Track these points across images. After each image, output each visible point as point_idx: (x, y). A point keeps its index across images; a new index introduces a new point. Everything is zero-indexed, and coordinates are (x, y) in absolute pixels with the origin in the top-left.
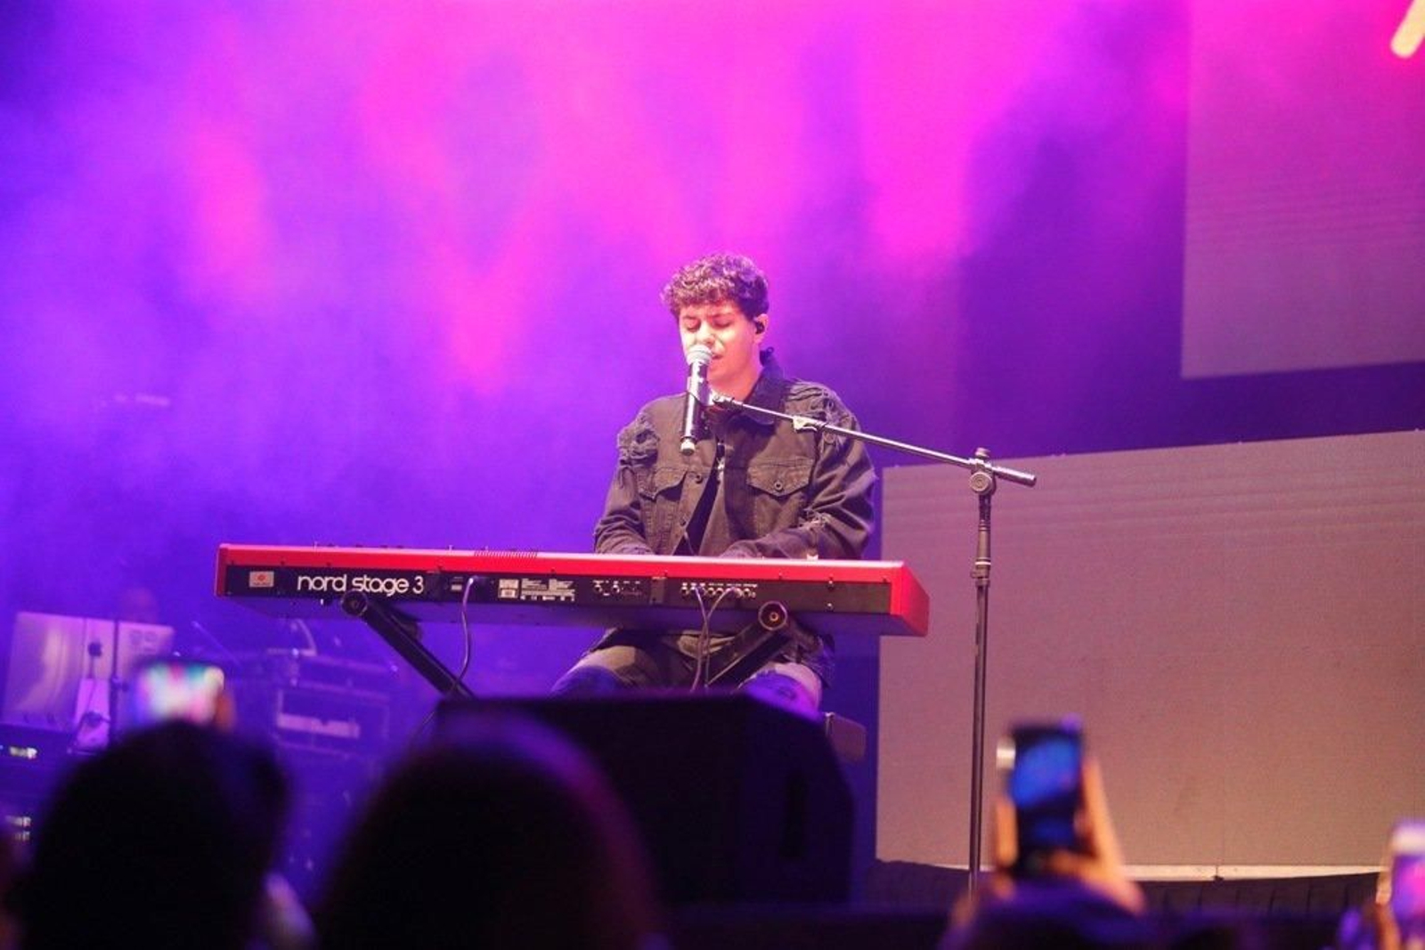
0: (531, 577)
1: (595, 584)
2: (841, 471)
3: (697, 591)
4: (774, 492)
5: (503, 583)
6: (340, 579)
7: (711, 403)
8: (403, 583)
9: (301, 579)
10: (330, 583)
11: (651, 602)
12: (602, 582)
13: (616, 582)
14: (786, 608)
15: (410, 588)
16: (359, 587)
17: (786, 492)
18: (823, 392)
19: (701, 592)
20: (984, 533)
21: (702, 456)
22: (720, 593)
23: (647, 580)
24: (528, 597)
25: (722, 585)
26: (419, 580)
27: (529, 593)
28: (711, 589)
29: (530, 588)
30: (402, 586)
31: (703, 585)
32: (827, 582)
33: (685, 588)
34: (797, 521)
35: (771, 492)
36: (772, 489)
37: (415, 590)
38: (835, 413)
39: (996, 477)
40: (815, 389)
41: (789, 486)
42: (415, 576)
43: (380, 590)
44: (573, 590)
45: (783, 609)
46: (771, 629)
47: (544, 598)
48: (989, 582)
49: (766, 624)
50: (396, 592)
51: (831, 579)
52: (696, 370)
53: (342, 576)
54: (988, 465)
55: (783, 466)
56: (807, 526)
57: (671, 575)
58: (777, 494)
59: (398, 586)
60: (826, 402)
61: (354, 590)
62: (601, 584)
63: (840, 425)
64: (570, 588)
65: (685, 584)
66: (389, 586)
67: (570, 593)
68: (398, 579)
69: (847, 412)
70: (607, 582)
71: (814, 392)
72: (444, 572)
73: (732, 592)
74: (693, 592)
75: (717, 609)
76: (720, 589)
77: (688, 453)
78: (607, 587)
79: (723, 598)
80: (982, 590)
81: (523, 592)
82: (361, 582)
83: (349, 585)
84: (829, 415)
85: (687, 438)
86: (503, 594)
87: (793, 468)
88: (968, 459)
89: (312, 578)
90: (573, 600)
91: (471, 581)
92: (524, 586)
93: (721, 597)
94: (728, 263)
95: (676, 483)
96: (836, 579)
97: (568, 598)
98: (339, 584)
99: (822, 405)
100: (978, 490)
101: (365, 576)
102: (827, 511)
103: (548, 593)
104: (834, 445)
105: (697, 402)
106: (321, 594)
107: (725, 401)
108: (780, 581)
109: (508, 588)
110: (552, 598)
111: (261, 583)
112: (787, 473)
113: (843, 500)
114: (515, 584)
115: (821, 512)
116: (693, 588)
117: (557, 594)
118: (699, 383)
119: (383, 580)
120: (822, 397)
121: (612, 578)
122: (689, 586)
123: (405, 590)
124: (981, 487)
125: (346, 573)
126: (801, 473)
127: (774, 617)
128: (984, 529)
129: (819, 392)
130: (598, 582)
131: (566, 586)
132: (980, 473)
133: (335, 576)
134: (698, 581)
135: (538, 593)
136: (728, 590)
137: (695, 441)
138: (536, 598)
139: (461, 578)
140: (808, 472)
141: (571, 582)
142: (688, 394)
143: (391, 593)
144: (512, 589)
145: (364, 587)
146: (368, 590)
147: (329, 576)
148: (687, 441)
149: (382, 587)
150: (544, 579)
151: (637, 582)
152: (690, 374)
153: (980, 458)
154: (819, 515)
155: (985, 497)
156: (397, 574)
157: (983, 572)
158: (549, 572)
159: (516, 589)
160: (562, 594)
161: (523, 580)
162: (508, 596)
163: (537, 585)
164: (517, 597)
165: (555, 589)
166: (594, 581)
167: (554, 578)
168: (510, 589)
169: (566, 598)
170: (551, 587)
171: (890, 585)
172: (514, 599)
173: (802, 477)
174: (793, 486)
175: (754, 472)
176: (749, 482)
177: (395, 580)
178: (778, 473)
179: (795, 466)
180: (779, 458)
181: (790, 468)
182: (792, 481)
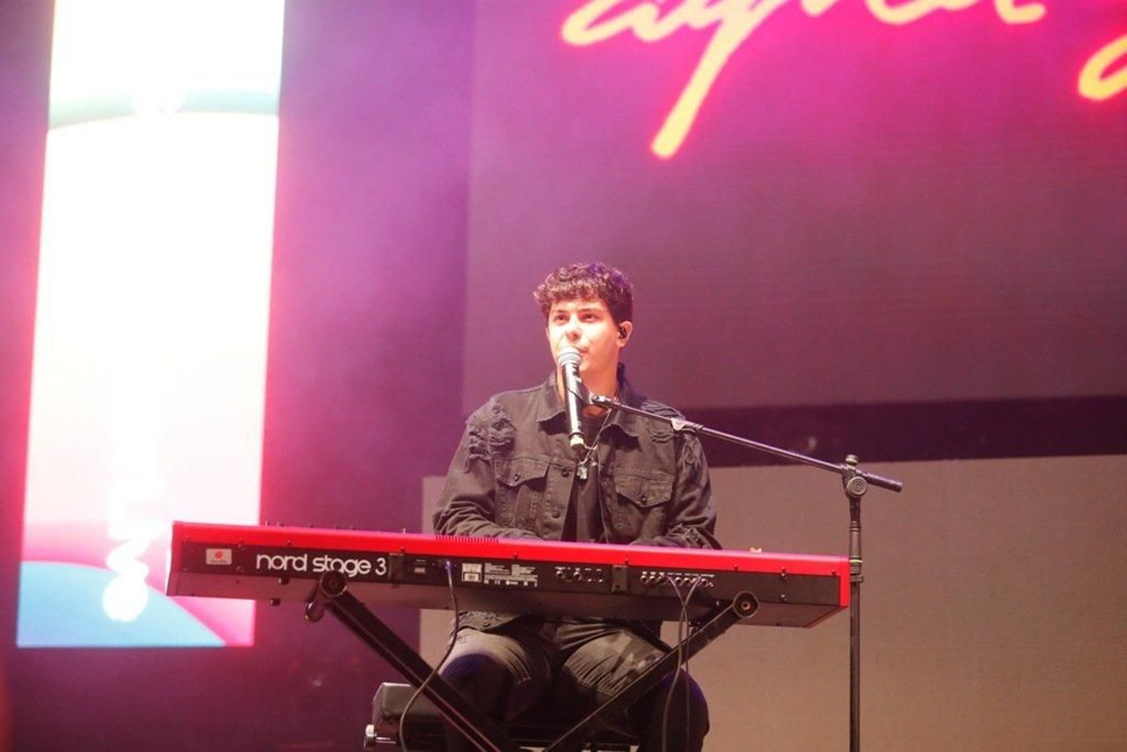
0: (494, 561)
1: (557, 570)
4: (638, 503)
5: (466, 567)
6: (300, 558)
8: (366, 564)
9: (259, 558)
10: (290, 562)
11: (614, 589)
12: (564, 568)
15: (372, 570)
16: (320, 568)
17: (649, 504)
23: (608, 567)
24: (492, 581)
26: (381, 562)
27: (492, 577)
28: (670, 578)
29: (492, 573)
30: (363, 567)
31: (662, 574)
32: (781, 574)
33: (644, 577)
36: (637, 500)
37: (377, 571)
41: (651, 499)
42: (379, 557)
44: (536, 576)
47: (508, 583)
48: (860, 578)
49: (739, 612)
50: (358, 573)
53: (303, 556)
55: (647, 479)
57: (630, 563)
58: (642, 506)
59: (360, 567)
61: (315, 570)
62: (563, 571)
64: (533, 573)
65: (645, 573)
66: (351, 567)
67: (533, 579)
68: (359, 561)
70: (569, 568)
72: (406, 555)
76: (678, 579)
78: (569, 574)
81: (486, 576)
82: (323, 562)
83: (310, 566)
85: (575, 433)
86: (467, 578)
87: (656, 482)
89: (271, 557)
90: (536, 585)
92: (487, 571)
95: (542, 474)
96: (787, 571)
97: (531, 583)
98: (300, 564)
101: (326, 557)
103: (511, 578)
104: (693, 466)
105: (577, 398)
106: (280, 573)
108: (736, 571)
109: (471, 572)
110: (516, 583)
111: (218, 560)
112: (649, 487)
114: (478, 568)
116: (652, 577)
117: (521, 579)
119: (344, 561)
121: (574, 565)
122: (649, 575)
123: (368, 571)
125: (305, 552)
126: (662, 488)
127: (745, 606)
130: (560, 569)
131: (529, 572)
133: (296, 556)
134: (658, 569)
135: (501, 578)
136: (694, 579)
138: (499, 582)
139: (423, 561)
140: (670, 488)
141: (534, 568)
143: (353, 573)
144: (475, 573)
145: (325, 567)
146: (329, 570)
147: (288, 555)
149: (343, 569)
150: (507, 564)
151: (598, 570)
156: (359, 556)
157: (857, 570)
158: (512, 557)
159: (479, 574)
160: (525, 578)
161: (486, 564)
162: (471, 580)
163: (501, 570)
164: (480, 581)
165: (518, 574)
166: (557, 568)
167: (516, 564)
168: (473, 573)
169: (529, 583)
170: (514, 572)
171: (840, 577)
172: (476, 583)
173: (664, 491)
174: (656, 499)
175: (622, 482)
176: (618, 490)
177: (357, 561)
178: (641, 485)
179: (656, 480)
180: (642, 471)
181: (652, 481)
182: (654, 495)
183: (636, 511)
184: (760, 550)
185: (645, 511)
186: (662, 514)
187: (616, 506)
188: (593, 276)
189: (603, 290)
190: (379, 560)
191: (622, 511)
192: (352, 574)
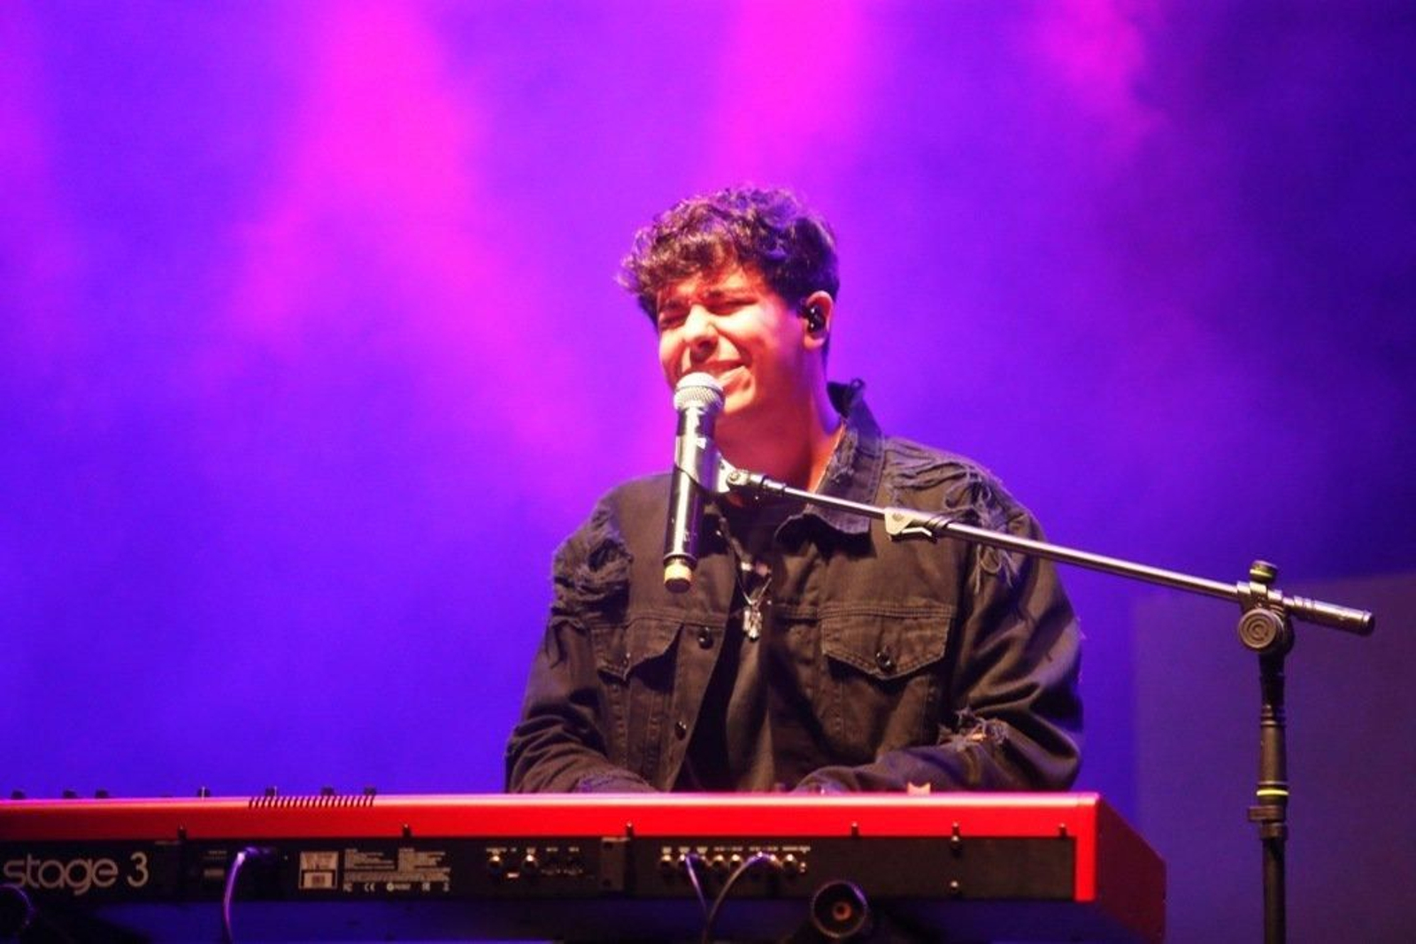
0: (364, 844)
1: (491, 855)
2: (1019, 630)
3: (688, 862)
4: (874, 671)
5: (307, 861)
7: (723, 488)
8: (109, 867)
11: (599, 887)
12: (504, 850)
13: (531, 851)
14: (863, 892)
15: (121, 878)
16: (18, 880)
17: (900, 672)
18: (968, 471)
19: (697, 864)
20: (1271, 731)
21: (710, 589)
22: (736, 864)
23: (591, 843)
24: (358, 886)
25: (740, 849)
26: (139, 861)
27: (358, 877)
28: (720, 858)
29: (360, 868)
30: (102, 872)
31: (702, 850)
32: (950, 838)
33: (667, 858)
34: (936, 733)
35: (871, 672)
36: (871, 666)
37: (130, 879)
38: (999, 510)
39: (1293, 618)
40: (951, 464)
41: (905, 659)
43: (60, 883)
44: (447, 870)
45: (858, 893)
46: (835, 935)
47: (390, 887)
48: (1284, 830)
49: (824, 924)
50: (93, 887)
51: (956, 832)
52: (692, 422)
54: (1275, 595)
55: (894, 618)
56: (959, 743)
57: (637, 833)
58: (883, 677)
59: (97, 873)
60: (975, 489)
62: (501, 855)
63: (1007, 532)
64: (440, 865)
65: (667, 850)
66: (78, 874)
67: (441, 875)
68: (94, 863)
69: (1018, 507)
70: (514, 850)
71: (950, 472)
72: (188, 843)
73: (762, 862)
74: (683, 863)
75: (728, 896)
76: (736, 858)
77: (678, 586)
78: (513, 861)
79: (742, 874)
80: (1274, 848)
81: (347, 877)
82: (23, 869)
84: (985, 516)
85: (675, 557)
86: (308, 883)
87: (914, 622)
88: (1234, 583)
90: (446, 888)
91: (241, 857)
92: (348, 865)
93: (737, 873)
94: (741, 197)
95: (662, 648)
96: (962, 833)
97: (436, 885)
99: (968, 496)
100: (1258, 646)
101: (29, 857)
102: (1002, 716)
103: (396, 877)
104: (1001, 576)
105: (695, 486)
107: (750, 484)
108: (855, 836)
109: (317, 869)
110: (406, 887)
112: (900, 635)
113: (1035, 695)
114: (331, 860)
115: (988, 716)
116: (682, 858)
117: (416, 878)
118: (699, 449)
119: (65, 866)
120: (967, 480)
121: (523, 842)
122: (675, 854)
123: (113, 881)
124: (1261, 640)
126: (928, 633)
127: (841, 911)
128: (1270, 722)
129: (960, 471)
130: (495, 851)
131: (433, 862)
132: (1260, 610)
134: (693, 842)
135: (377, 877)
136: (752, 859)
137: (690, 563)
138: (372, 887)
139: (221, 852)
140: (944, 632)
141: (443, 854)
142: (677, 471)
144: (327, 871)
145: (26, 878)
146: (35, 885)
148: (678, 561)
149: (64, 878)
150: (390, 848)
151: (572, 849)
152: (681, 430)
153: (1259, 580)
154: (984, 722)
155: (1273, 660)
156: (94, 850)
157: (1272, 810)
158: (400, 834)
159: (333, 871)
160: (426, 877)
161: (348, 851)
162: (319, 886)
163: (376, 861)
164: (336, 887)
165: (410, 868)
166: (489, 850)
167: (407, 846)
168: (322, 871)
169: (433, 884)
170: (402, 864)
171: (1073, 840)
172: (327, 890)
173: (933, 640)
174: (916, 658)
175: (837, 630)
176: (826, 648)
177: (90, 861)
178: (882, 632)
179: (916, 619)
180: (885, 603)
181: (908, 622)
182: (912, 651)
183: (870, 690)
184: (927, 787)
185: (893, 687)
186: (932, 690)
187: (825, 682)
188: (726, 216)
189: (746, 243)
190: (134, 857)
191: (839, 691)
192: (81, 888)
